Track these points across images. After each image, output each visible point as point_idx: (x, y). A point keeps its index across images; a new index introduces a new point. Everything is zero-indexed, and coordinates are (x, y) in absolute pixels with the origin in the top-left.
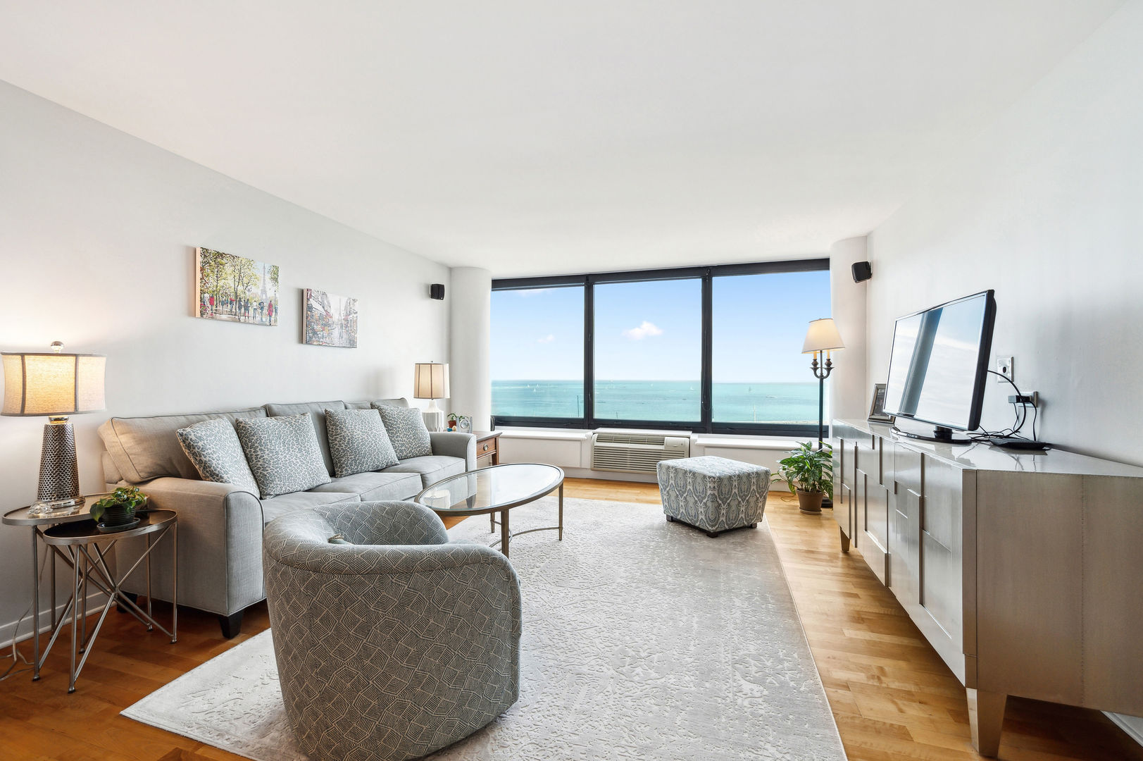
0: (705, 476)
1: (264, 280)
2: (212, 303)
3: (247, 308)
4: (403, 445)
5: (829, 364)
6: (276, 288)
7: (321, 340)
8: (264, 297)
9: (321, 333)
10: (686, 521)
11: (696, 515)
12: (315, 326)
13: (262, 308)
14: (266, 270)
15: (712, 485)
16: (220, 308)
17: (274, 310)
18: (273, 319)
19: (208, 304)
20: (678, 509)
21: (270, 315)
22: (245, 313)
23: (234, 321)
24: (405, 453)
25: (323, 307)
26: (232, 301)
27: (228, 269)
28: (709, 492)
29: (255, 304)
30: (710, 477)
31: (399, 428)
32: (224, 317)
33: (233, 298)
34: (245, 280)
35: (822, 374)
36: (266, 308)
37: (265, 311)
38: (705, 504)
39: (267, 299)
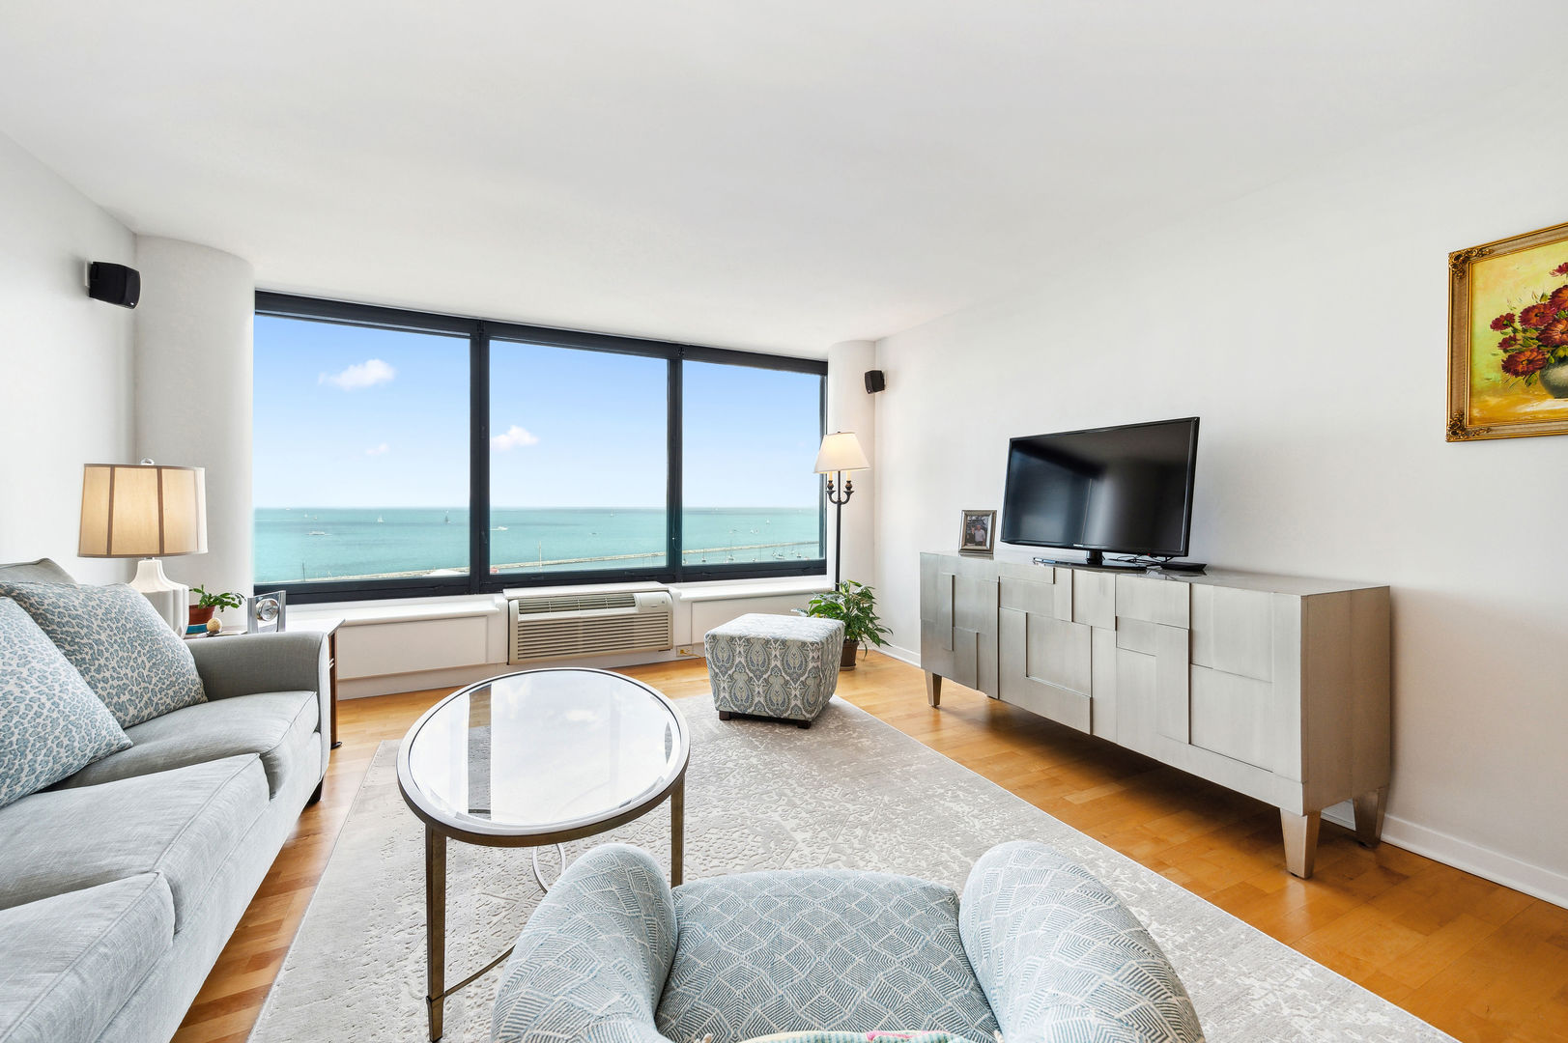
0: (804, 644)
4: (122, 689)
5: (849, 487)
10: (764, 714)
11: (786, 702)
15: (815, 655)
20: (750, 697)
24: (132, 711)
28: (811, 665)
30: (812, 644)
31: (98, 642)
35: (839, 498)
38: (803, 683)
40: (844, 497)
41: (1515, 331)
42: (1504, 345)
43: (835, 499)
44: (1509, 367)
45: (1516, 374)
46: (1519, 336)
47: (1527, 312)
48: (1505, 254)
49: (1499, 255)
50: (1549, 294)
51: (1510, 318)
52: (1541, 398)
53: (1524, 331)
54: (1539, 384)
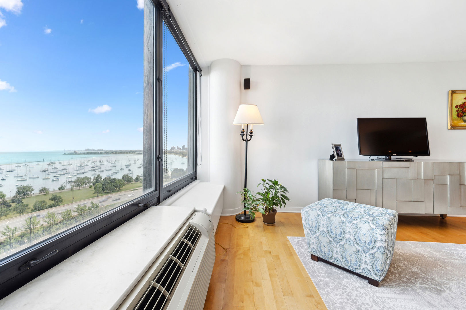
5: (251, 133)
35: (247, 138)
40: (249, 138)
41: (458, 109)
42: (457, 111)
43: (245, 138)
44: (458, 115)
45: (459, 117)
46: (459, 110)
47: (460, 105)
48: (458, 93)
49: (457, 93)
50: (463, 103)
51: (458, 106)
52: (462, 122)
53: (460, 109)
54: (462, 119)
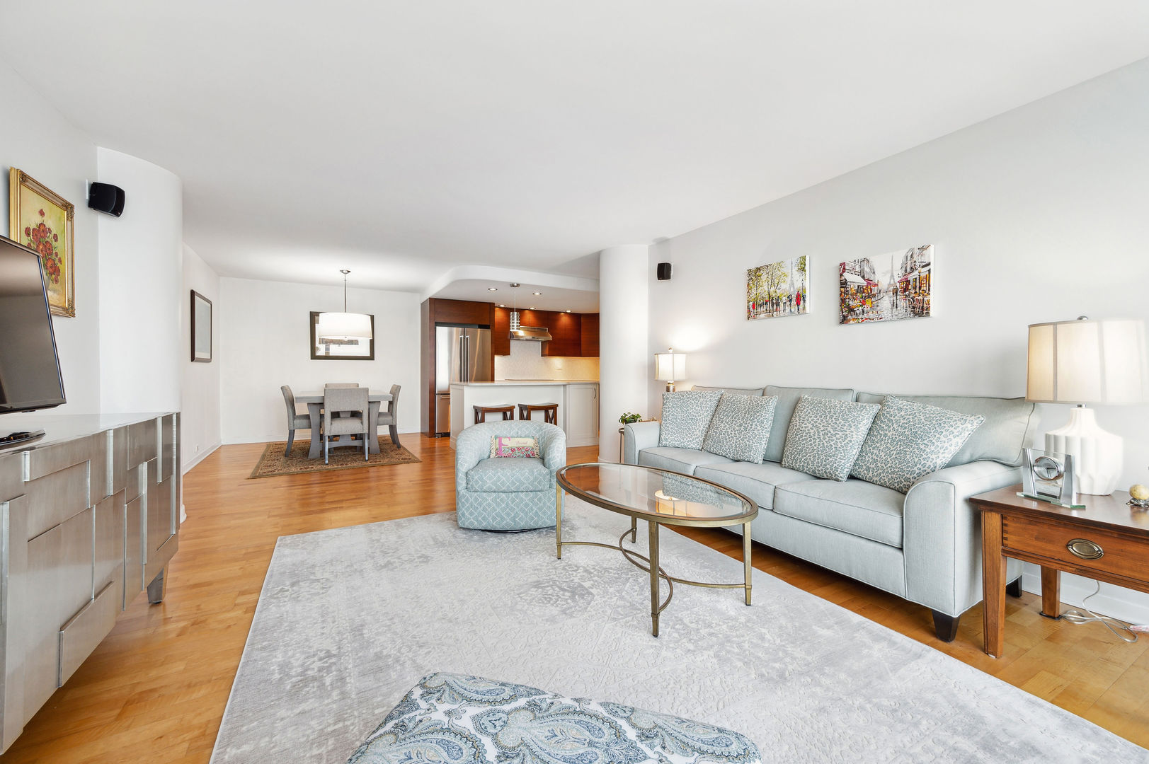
1: (792, 274)
2: (754, 308)
3: (778, 304)
6: (803, 277)
7: (860, 317)
8: (792, 290)
9: (861, 308)
12: (851, 303)
13: (790, 301)
14: (794, 264)
16: (759, 310)
17: (802, 299)
18: (801, 307)
19: (751, 309)
21: (798, 304)
22: (777, 309)
23: (769, 317)
25: (863, 277)
26: (766, 302)
27: (764, 277)
29: (784, 298)
32: (762, 316)
33: (767, 299)
34: (776, 281)
36: (794, 299)
37: (794, 302)
39: (794, 291)
